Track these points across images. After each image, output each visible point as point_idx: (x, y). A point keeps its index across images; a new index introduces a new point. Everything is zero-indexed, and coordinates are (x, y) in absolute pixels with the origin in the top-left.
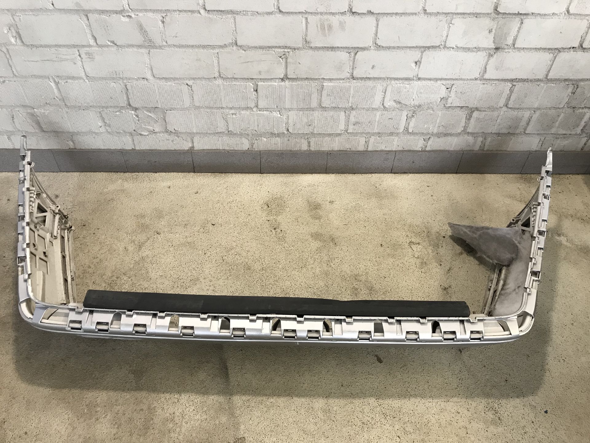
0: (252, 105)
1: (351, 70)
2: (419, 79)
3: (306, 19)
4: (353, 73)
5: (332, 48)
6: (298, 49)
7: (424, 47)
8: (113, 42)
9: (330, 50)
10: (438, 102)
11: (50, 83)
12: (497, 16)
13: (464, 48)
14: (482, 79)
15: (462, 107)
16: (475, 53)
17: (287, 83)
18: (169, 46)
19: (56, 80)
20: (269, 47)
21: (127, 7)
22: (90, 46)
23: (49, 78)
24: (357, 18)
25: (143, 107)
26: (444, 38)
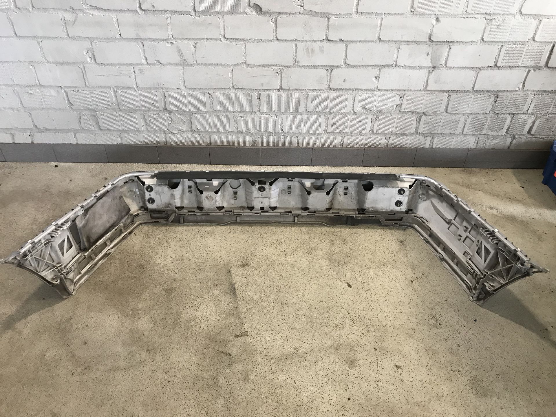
0: (256, 109)
1: (329, 83)
2: (379, 90)
3: (296, 45)
4: (330, 85)
5: (315, 67)
6: (290, 67)
7: (381, 65)
8: (159, 62)
9: (313, 67)
10: (395, 108)
11: (111, 92)
12: (431, 44)
13: (410, 67)
14: (425, 90)
15: (413, 112)
16: (418, 71)
17: (282, 92)
18: (199, 64)
19: (115, 90)
20: (269, 65)
21: (171, 37)
22: (142, 64)
23: (110, 89)
24: (332, 44)
25: (175, 111)
26: (395, 59)
